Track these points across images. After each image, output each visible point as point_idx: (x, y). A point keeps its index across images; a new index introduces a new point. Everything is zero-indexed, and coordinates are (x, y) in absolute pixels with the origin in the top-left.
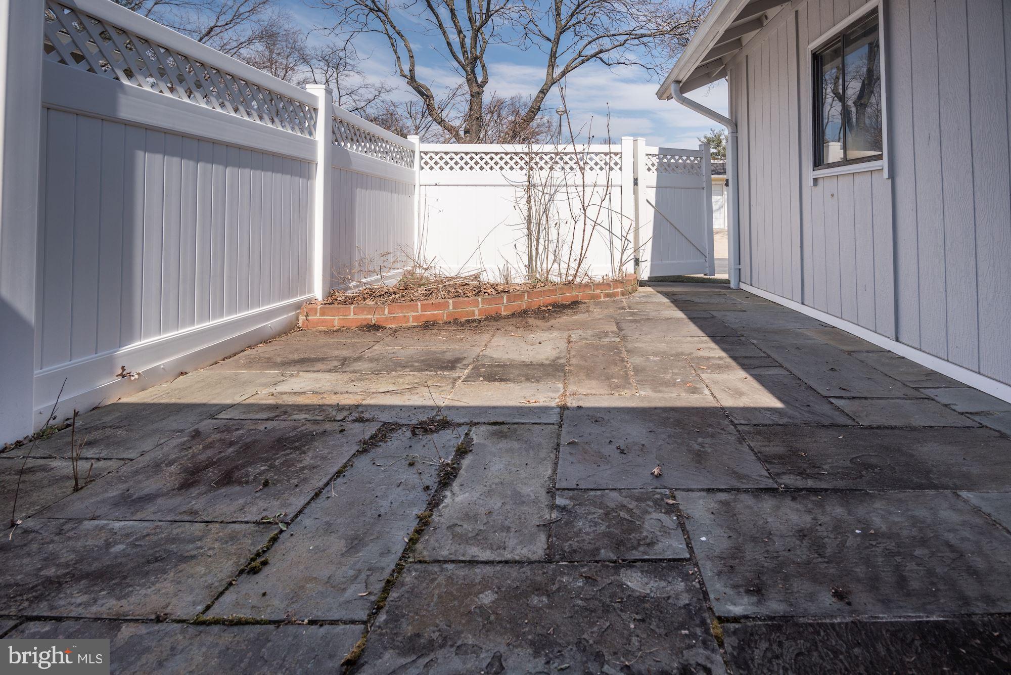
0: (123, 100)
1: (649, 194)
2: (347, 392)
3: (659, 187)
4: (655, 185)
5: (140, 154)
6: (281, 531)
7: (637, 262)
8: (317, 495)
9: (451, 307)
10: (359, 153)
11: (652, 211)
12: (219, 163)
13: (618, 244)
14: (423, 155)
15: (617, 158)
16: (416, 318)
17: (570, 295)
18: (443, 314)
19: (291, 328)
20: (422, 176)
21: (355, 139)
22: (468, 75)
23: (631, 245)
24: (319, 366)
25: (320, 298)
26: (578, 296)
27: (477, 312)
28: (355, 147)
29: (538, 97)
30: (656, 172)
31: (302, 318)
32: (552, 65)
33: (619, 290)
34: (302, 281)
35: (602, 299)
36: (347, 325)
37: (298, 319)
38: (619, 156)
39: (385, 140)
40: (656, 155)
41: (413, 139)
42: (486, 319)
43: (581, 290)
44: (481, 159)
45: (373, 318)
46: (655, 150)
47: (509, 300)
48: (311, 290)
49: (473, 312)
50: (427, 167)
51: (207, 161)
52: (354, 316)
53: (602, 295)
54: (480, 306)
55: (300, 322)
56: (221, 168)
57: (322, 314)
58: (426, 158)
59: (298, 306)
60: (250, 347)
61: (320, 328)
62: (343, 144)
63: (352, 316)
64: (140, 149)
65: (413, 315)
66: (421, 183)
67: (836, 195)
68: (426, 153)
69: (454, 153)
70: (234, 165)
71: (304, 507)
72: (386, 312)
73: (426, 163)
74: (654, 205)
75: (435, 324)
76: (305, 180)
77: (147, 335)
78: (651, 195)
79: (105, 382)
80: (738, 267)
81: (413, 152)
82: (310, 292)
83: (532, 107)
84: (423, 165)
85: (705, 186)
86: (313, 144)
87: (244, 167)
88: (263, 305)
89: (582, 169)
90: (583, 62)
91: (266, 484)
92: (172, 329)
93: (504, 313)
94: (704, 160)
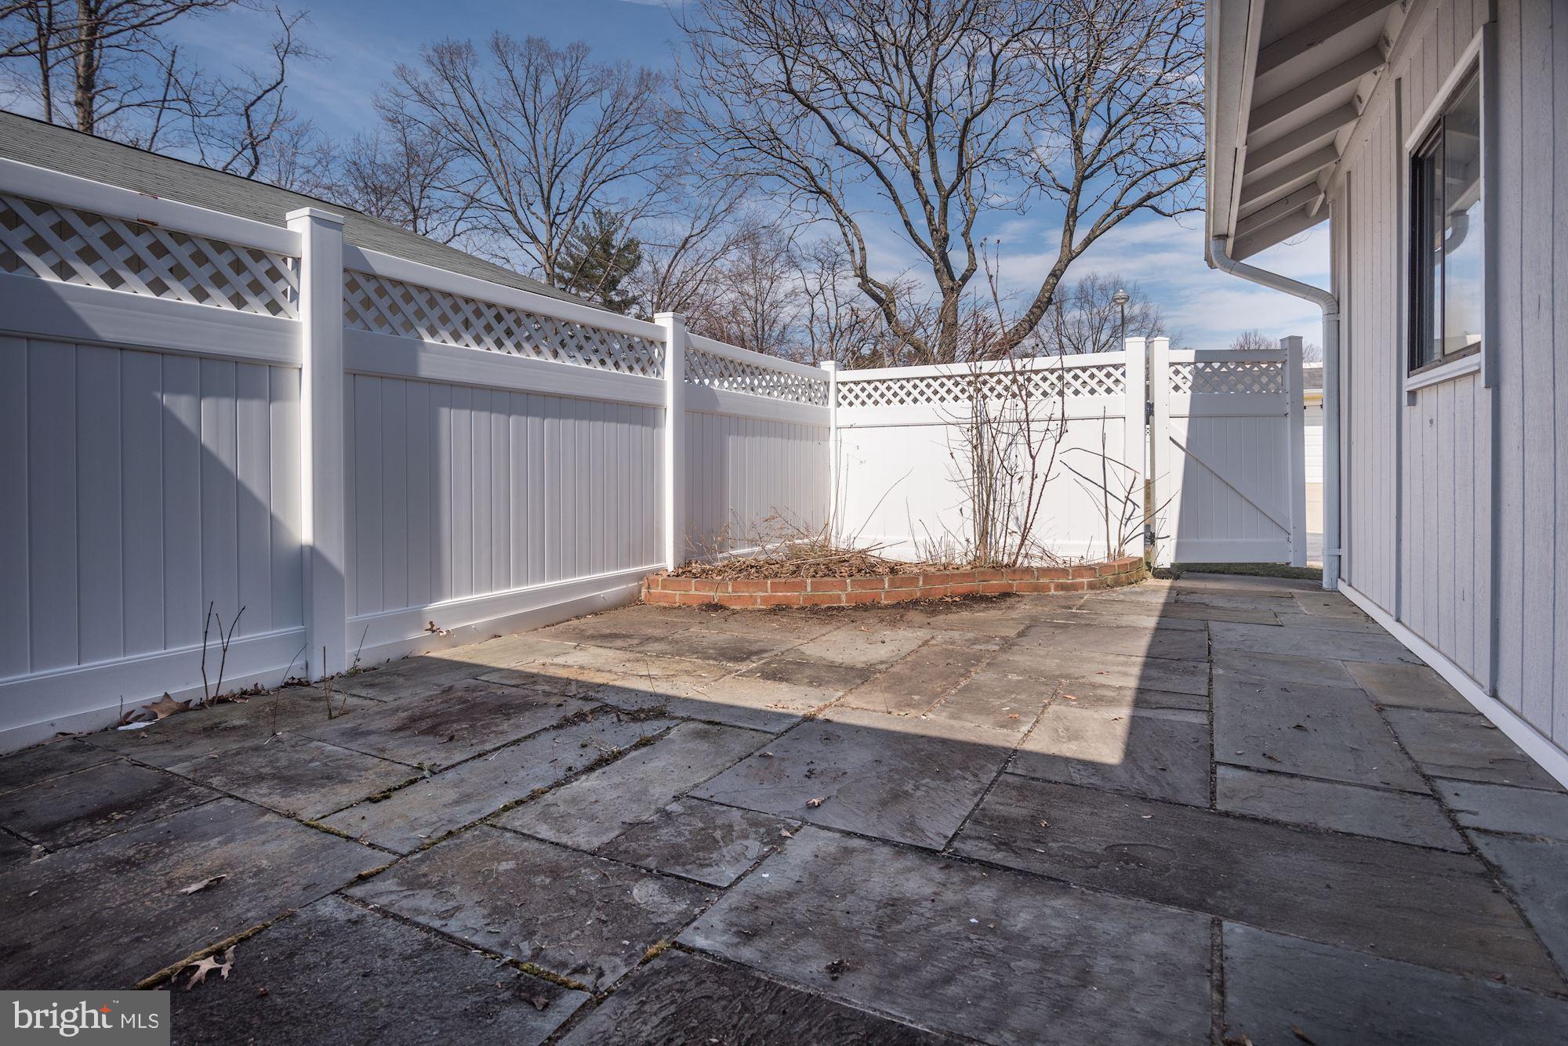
0: (424, 358)
1: (1174, 426)
2: (610, 671)
3: (1193, 417)
4: (1187, 412)
5: (444, 412)
6: (424, 778)
7: (1151, 539)
8: (480, 756)
9: (809, 589)
10: (734, 391)
11: (1181, 455)
12: (535, 415)
13: (1116, 508)
14: (840, 386)
15: (1117, 374)
16: (765, 600)
17: (997, 583)
18: (799, 596)
19: (631, 601)
20: (839, 415)
21: (726, 374)
22: (935, 264)
23: (1140, 512)
24: (619, 643)
25: (671, 568)
26: (1011, 586)
27: (844, 598)
28: (726, 384)
29: (1047, 282)
30: (1189, 392)
31: (644, 590)
32: (1069, 231)
33: (1085, 580)
34: (649, 546)
35: (1053, 592)
36: (689, 603)
37: (640, 592)
38: (1121, 370)
39: (776, 371)
40: (1189, 364)
41: (828, 366)
42: (856, 608)
43: (1017, 577)
44: (928, 386)
45: (716, 596)
46: (1189, 356)
47: (892, 584)
48: (660, 559)
49: (839, 597)
50: (845, 403)
51: (521, 414)
52: (697, 592)
53: (1052, 586)
54: (849, 589)
55: (643, 594)
56: (537, 420)
57: (664, 588)
58: (844, 390)
59: (640, 576)
60: (577, 618)
61: (661, 604)
62: (707, 381)
63: (693, 592)
64: (444, 406)
65: (761, 595)
66: (839, 425)
67: (1435, 422)
68: (844, 384)
69: (880, 381)
70: (554, 416)
71: (459, 763)
72: (730, 589)
73: (844, 397)
74: (1184, 446)
75: (789, 607)
76: (649, 429)
77: (459, 593)
78: (1181, 430)
79: (414, 635)
80: (1337, 552)
81: (827, 384)
82: (659, 560)
83: (1038, 300)
84: (841, 400)
85: (1288, 409)
86: (661, 385)
87: (567, 417)
88: (594, 573)
89: (1061, 393)
90: (1120, 218)
91: (451, 739)
92: (485, 590)
93: (884, 602)
94: (1288, 366)
